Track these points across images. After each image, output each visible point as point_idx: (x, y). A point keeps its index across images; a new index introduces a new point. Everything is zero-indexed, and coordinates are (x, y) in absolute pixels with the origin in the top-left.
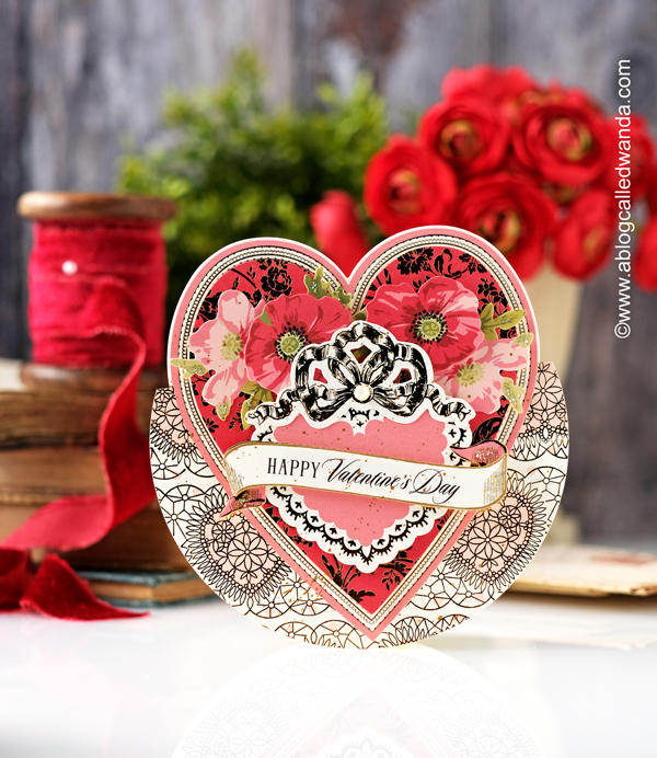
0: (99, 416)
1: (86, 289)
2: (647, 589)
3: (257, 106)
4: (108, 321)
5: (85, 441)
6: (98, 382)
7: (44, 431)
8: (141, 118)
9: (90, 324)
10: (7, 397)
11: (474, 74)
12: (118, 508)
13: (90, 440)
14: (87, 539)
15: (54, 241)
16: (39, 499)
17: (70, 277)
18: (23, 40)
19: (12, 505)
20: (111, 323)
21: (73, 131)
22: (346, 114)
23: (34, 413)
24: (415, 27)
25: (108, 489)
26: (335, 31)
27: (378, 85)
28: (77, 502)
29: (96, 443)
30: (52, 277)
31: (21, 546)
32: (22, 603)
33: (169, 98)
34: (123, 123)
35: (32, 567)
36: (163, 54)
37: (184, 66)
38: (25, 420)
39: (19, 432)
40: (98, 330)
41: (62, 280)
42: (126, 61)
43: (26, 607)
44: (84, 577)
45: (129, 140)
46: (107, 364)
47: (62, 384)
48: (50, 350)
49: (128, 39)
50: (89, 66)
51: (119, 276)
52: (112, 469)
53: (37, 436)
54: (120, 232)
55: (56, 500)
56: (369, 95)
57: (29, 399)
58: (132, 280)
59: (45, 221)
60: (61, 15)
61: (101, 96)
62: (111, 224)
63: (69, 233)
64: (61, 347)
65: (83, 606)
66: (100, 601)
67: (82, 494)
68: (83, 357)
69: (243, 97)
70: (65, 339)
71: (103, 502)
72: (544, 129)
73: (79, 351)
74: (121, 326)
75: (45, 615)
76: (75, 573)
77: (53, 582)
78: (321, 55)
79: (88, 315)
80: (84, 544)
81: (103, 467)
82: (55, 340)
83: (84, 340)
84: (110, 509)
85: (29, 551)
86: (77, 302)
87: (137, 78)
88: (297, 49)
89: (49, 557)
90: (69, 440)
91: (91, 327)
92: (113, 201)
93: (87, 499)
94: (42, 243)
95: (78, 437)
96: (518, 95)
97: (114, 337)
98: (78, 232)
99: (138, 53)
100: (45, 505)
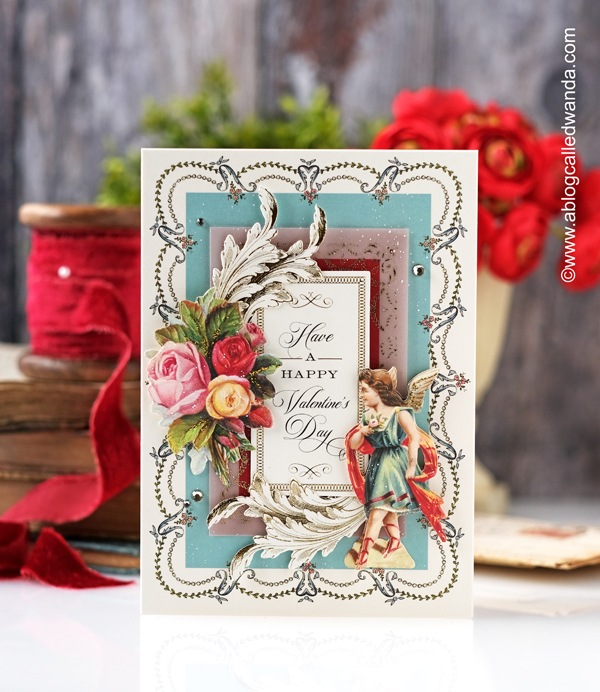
0: (90, 404)
1: (78, 290)
2: (570, 564)
3: (225, 114)
4: (98, 320)
5: (78, 427)
6: (89, 373)
7: (41, 417)
8: (122, 122)
9: (81, 321)
10: (8, 387)
11: (421, 95)
12: (107, 488)
13: (82, 425)
14: (80, 512)
15: (49, 247)
16: (36, 476)
17: (64, 280)
18: (17, 50)
19: (11, 481)
20: (101, 323)
21: (61, 134)
22: (305, 124)
23: (32, 401)
24: (367, 42)
25: (98, 470)
26: (295, 46)
27: (333, 99)
28: (71, 477)
29: (87, 428)
30: (47, 279)
31: (20, 520)
32: (22, 572)
33: (147, 106)
34: (107, 126)
35: (31, 537)
36: (143, 65)
37: (160, 76)
38: (25, 407)
39: (18, 418)
40: (89, 328)
41: (56, 282)
42: (109, 71)
43: (26, 575)
44: (75, 547)
45: (110, 143)
46: (96, 357)
47: (56, 377)
48: (45, 343)
49: (111, 51)
50: (76, 75)
51: (108, 279)
52: (101, 452)
53: (35, 421)
54: (108, 240)
55: (54, 478)
56: (326, 106)
57: (28, 388)
58: (118, 282)
59: (43, 230)
60: (50, 29)
61: (86, 102)
62: (100, 233)
63: (63, 240)
64: (56, 341)
65: (76, 575)
66: (90, 569)
67: (74, 473)
68: (75, 350)
69: (213, 105)
70: (59, 335)
71: (94, 480)
72: (483, 150)
73: (72, 345)
74: (110, 326)
75: (43, 583)
76: (67, 544)
77: (50, 553)
78: (283, 67)
79: (79, 314)
80: (77, 518)
81: (94, 451)
82: (50, 334)
83: (76, 335)
84: (99, 488)
85: (28, 523)
86: (70, 302)
87: (119, 86)
88: (262, 61)
89: (45, 529)
90: (63, 425)
91: (82, 325)
92: (102, 213)
93: (79, 478)
94: (39, 249)
95: (71, 422)
96: (459, 117)
97: (103, 334)
98: (71, 240)
99: (119, 63)
100: (42, 481)
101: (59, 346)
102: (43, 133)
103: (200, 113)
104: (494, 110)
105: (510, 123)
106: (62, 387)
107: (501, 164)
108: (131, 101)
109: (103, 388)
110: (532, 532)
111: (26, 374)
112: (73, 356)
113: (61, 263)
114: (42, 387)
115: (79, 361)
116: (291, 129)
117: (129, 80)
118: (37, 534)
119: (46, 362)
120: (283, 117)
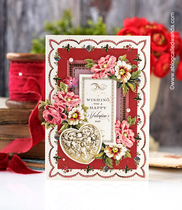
1: (25, 80)
3: (70, 26)
4: (31, 89)
6: (28, 106)
7: (13, 120)
8: (38, 28)
9: (25, 89)
10: (3, 110)
11: (132, 19)
12: (34, 142)
13: (26, 122)
14: (25, 150)
15: (16, 66)
16: (12, 139)
17: (20, 76)
18: (5, 6)
19: (4, 140)
21: (19, 32)
22: (95, 29)
23: (10, 115)
24: (115, 4)
25: (31, 137)
26: (92, 5)
27: (104, 21)
28: (22, 139)
29: (28, 123)
30: (15, 76)
31: (6, 152)
32: (7, 169)
33: (46, 23)
34: (33, 29)
35: (10, 158)
36: (45, 10)
37: (50, 14)
38: (8, 117)
39: (6, 120)
40: (28, 92)
41: (18, 77)
42: (34, 12)
43: (8, 170)
44: (24, 161)
45: (35, 34)
46: (30, 101)
47: (18, 107)
48: (14, 97)
49: (35, 6)
50: (24, 13)
51: (34, 76)
52: (32, 131)
53: (11, 121)
54: (35, 64)
55: (17, 139)
56: (102, 23)
57: (9, 111)
58: (37, 77)
59: (13, 61)
61: (27, 22)
62: (32, 62)
63: (20, 64)
64: (18, 96)
65: (24, 170)
66: (29, 168)
67: (23, 137)
68: (24, 99)
69: (67, 23)
70: (19, 94)
71: (30, 140)
72: (152, 36)
73: (23, 97)
74: (35, 91)
75: (14, 172)
76: (22, 160)
77: (16, 163)
78: (88, 11)
79: (25, 87)
80: (24, 152)
81: (30, 130)
82: (16, 94)
83: (24, 94)
84: (31, 142)
85: (9, 153)
86: (23, 83)
87: (37, 17)
88: (82, 9)
89: (14, 155)
90: (20, 122)
91: (26, 91)
92: (33, 56)
93: (25, 139)
94: (13, 67)
95: (22, 121)
96: (144, 26)
97: (33, 94)
98: (22, 64)
99: (37, 10)
100: (13, 140)
101: (19, 98)
102: (13, 31)
103: (62, 25)
104: (155, 24)
105: (160, 28)
106: (20, 110)
107: (157, 41)
108: (41, 21)
109: (33, 111)
110: (168, 157)
111: (8, 107)
112: (23, 101)
113: (19, 71)
114: (13, 110)
115: (25, 102)
116: (91, 30)
117: (40, 15)
118: (12, 157)
119: (15, 103)
120: (88, 26)
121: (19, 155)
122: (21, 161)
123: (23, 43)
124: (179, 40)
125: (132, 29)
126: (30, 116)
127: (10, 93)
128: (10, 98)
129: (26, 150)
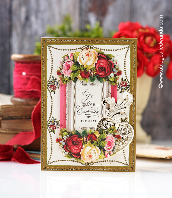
0: (31, 111)
1: (28, 79)
2: (169, 157)
3: (70, 30)
4: (34, 87)
5: (28, 118)
6: (31, 102)
7: (17, 115)
8: (40, 32)
9: (29, 88)
10: (8, 106)
11: (127, 23)
13: (29, 117)
15: (20, 67)
16: (16, 132)
17: (24, 76)
18: (10, 11)
19: (9, 134)
20: (35, 88)
21: (23, 35)
22: (93, 32)
23: (15, 111)
24: (111, 9)
25: (34, 130)
26: (90, 10)
27: (101, 25)
28: (26, 132)
29: (31, 118)
30: (19, 76)
31: (11, 144)
32: (12, 159)
33: (48, 27)
34: (36, 33)
35: (14, 149)
36: (46, 15)
37: (51, 19)
38: (13, 112)
39: (11, 115)
40: (31, 90)
41: (22, 76)
42: (37, 17)
43: (13, 160)
44: (27, 152)
45: (37, 38)
46: (33, 98)
47: (22, 103)
48: (19, 94)
49: (37, 11)
50: (27, 18)
51: (37, 76)
52: (35, 125)
54: (37, 65)
55: (21, 132)
56: (99, 27)
57: (13, 107)
59: (18, 62)
60: (20, 5)
61: (30, 26)
62: (34, 62)
63: (24, 65)
64: (21, 93)
65: (27, 160)
66: (31, 159)
68: (27, 96)
69: (67, 27)
70: (22, 92)
71: (32, 133)
72: (144, 39)
73: (26, 95)
74: (37, 89)
75: (18, 162)
76: (25, 151)
77: (20, 154)
78: (87, 16)
79: (28, 85)
80: (27, 144)
81: (32, 125)
82: (20, 92)
83: (27, 92)
84: (34, 135)
85: (14, 146)
86: (26, 82)
87: (40, 22)
88: (81, 14)
89: (19, 147)
90: (24, 117)
91: (29, 89)
92: (35, 57)
93: (28, 133)
94: (17, 67)
95: (26, 116)
96: (137, 30)
97: (35, 92)
98: (26, 65)
99: (40, 15)
100: (17, 134)
101: (22, 95)
102: (18, 35)
103: (63, 29)
104: (148, 28)
105: (152, 31)
106: (23, 107)
107: (149, 43)
108: (43, 26)
109: (35, 107)
110: (159, 149)
111: (13, 103)
112: (27, 98)
113: (23, 71)
114: (17, 106)
115: (28, 99)
116: (89, 33)
117: (42, 20)
118: (16, 149)
119: (19, 100)
120: (87, 30)
121: (23, 147)
122: (24, 153)
123: (27, 45)
124: (169, 42)
125: (126, 32)
126: (33, 112)
127: (15, 91)
128: (14, 95)
129: (29, 142)
